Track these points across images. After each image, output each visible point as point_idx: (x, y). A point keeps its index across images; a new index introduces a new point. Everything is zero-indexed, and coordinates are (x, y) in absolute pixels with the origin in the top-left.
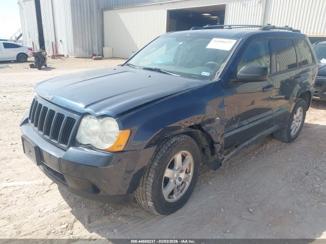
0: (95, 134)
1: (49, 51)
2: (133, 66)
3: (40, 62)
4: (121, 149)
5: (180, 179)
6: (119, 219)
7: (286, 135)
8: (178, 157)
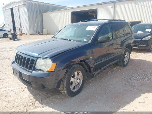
0: (42, 65)
1: (18, 32)
2: (57, 38)
3: (14, 37)
4: (53, 70)
5: (77, 82)
6: (53, 99)
7: (122, 64)
8: (76, 73)
